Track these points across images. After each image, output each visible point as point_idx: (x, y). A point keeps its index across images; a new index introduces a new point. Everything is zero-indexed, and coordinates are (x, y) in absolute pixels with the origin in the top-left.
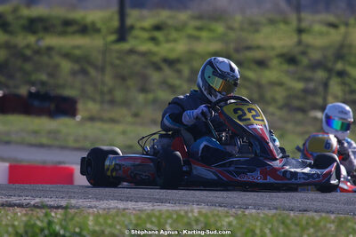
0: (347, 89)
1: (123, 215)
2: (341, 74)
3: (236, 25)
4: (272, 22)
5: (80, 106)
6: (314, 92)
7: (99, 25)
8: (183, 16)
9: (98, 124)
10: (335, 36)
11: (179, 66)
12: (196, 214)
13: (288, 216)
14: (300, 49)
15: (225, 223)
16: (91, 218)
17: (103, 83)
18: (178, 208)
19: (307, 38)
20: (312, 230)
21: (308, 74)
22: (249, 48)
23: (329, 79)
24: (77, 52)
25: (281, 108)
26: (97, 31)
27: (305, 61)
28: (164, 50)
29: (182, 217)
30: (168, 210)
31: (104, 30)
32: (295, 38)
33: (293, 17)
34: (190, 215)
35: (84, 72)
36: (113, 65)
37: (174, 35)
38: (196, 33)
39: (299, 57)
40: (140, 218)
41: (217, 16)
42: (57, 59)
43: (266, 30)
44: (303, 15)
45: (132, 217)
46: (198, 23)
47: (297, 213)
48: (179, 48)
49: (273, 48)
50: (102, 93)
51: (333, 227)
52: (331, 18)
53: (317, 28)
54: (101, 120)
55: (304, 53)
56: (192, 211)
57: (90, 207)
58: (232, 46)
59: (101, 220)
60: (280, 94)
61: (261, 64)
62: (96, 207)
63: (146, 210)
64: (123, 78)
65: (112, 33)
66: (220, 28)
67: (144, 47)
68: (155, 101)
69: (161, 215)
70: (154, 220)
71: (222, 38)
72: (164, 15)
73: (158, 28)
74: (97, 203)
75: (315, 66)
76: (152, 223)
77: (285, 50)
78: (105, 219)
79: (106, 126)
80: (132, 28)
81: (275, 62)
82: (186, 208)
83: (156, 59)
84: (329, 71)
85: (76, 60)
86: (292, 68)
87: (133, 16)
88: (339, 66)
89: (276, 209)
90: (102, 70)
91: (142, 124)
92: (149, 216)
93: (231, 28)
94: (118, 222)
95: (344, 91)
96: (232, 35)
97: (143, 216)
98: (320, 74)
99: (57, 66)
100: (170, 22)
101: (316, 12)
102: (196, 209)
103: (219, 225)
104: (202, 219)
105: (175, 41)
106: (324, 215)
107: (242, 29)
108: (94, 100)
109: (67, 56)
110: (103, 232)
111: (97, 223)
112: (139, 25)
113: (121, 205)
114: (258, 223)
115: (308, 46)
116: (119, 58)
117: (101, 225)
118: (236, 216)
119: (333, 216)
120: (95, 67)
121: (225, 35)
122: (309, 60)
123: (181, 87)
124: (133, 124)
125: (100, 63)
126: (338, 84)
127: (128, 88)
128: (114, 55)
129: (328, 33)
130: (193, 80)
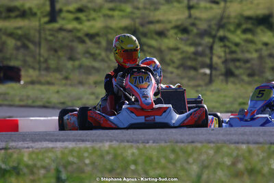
0: (227, 50)
1: (52, 152)
2: (222, 39)
3: (141, 6)
5: (23, 73)
6: (202, 54)
7: (35, 10)
9: (37, 87)
10: (216, 10)
11: (98, 39)
12: (107, 148)
14: (191, 21)
15: (129, 154)
17: (40, 55)
18: (94, 145)
19: (195, 13)
20: (196, 156)
21: (198, 40)
22: (151, 22)
23: (214, 42)
24: (20, 32)
25: (177, 68)
26: (34, 15)
27: (195, 31)
28: (86, 27)
29: (96, 151)
31: (39, 14)
32: (186, 13)
34: (102, 148)
35: (25, 47)
36: (46, 39)
37: (93, 15)
38: (110, 13)
39: (191, 28)
40: (64, 153)
42: (4, 38)
43: (164, 8)
48: (97, 25)
49: (170, 22)
50: (39, 62)
53: (203, 4)
54: (40, 83)
55: (193, 25)
58: (138, 21)
60: (176, 57)
61: (161, 34)
62: (32, 147)
64: (56, 51)
65: (44, 16)
66: (128, 8)
67: (70, 26)
68: (80, 66)
70: (75, 154)
71: (130, 16)
73: (80, 10)
75: (202, 34)
76: (73, 156)
77: (179, 23)
78: (37, 156)
79: (44, 88)
80: (61, 11)
81: (172, 32)
83: (79, 34)
84: (214, 37)
85: (19, 38)
86: (185, 36)
87: (61, 2)
88: (221, 33)
89: (170, 142)
90: (39, 45)
91: (71, 85)
93: (138, 9)
94: (47, 157)
95: (225, 52)
96: (138, 13)
98: (207, 40)
99: (4, 43)
100: (90, 5)
103: (124, 155)
104: (112, 151)
105: (94, 19)
107: (145, 8)
108: (34, 68)
109: (11, 35)
110: (35, 165)
112: (65, 9)
114: (155, 153)
115: (196, 18)
116: (51, 35)
117: (33, 159)
119: (212, 145)
120: (33, 43)
121: (132, 13)
122: (198, 29)
123: (100, 54)
124: (65, 85)
125: (37, 39)
126: (221, 47)
127: (59, 58)
128: (48, 33)
129: (211, 8)
130: (109, 49)
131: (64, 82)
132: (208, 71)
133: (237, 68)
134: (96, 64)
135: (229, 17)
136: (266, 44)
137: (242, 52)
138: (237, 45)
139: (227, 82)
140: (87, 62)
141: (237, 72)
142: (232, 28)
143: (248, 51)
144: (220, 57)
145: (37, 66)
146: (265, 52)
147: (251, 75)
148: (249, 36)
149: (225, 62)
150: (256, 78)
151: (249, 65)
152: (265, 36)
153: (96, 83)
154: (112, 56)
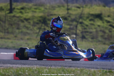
0: (83, 28)
1: (12, 69)
2: (81, 23)
3: (48, 8)
4: (59, 6)
6: (73, 29)
7: (3, 8)
8: (30, 5)
9: (3, 40)
10: (79, 11)
11: (29, 21)
12: (35, 68)
13: (65, 69)
16: (1, 70)
17: (5, 26)
18: (29, 66)
19: (70, 12)
21: (71, 23)
22: (52, 15)
23: (78, 24)
26: (3, 10)
27: (70, 19)
28: (25, 15)
29: (31, 69)
30: (26, 67)
31: (5, 10)
32: (66, 12)
33: (66, 5)
34: (33, 68)
36: (8, 20)
37: (28, 11)
38: (35, 10)
39: (68, 18)
41: (42, 5)
43: (57, 9)
44: (69, 4)
45: (15, 69)
46: (35, 7)
48: (29, 15)
49: (59, 15)
50: (5, 29)
51: (79, 72)
52: (78, 5)
53: (73, 8)
54: (4, 38)
55: (69, 16)
56: (34, 67)
57: (1, 66)
58: (46, 14)
59: (5, 71)
62: (3, 66)
63: (19, 67)
64: (12, 25)
65: (8, 10)
66: (42, 9)
67: (18, 15)
68: (22, 32)
69: (24, 69)
70: (22, 70)
72: (24, 4)
73: (22, 9)
74: (3, 65)
75: (73, 20)
76: (21, 71)
77: (63, 15)
78: (6, 70)
79: (6, 40)
80: (14, 8)
82: (32, 66)
83: (22, 19)
84: (78, 22)
86: (66, 21)
87: (14, 5)
88: (81, 20)
89: (61, 66)
90: (5, 22)
91: (18, 40)
92: (20, 69)
93: (46, 9)
94: (10, 71)
95: (82, 28)
96: (46, 11)
97: (18, 69)
98: (75, 23)
100: (26, 7)
101: (73, 3)
103: (43, 72)
104: (37, 70)
105: (28, 13)
106: (76, 68)
107: (49, 9)
108: (2, 32)
110: (5, 74)
111: (3, 71)
112: (16, 8)
113: (11, 66)
114: (55, 71)
115: (70, 14)
116: (10, 18)
117: (5, 72)
118: (48, 69)
119: (79, 68)
120: (2, 21)
121: (44, 11)
122: (71, 18)
123: (30, 27)
125: (4, 20)
126: (80, 26)
127: (13, 28)
128: (9, 17)
129: (77, 10)
130: (34, 25)
131: (15, 38)
132: (74, 36)
133: (87, 35)
134: (28, 31)
135: (84, 14)
136: (99, 26)
137: (89, 29)
138: (87, 26)
139: (82, 41)
140: (24, 30)
141: (87, 37)
142: (85, 18)
143: (92, 29)
144: (80, 30)
145: (4, 31)
146: (99, 29)
147: (92, 38)
148: (92, 22)
149: (82, 32)
150: (95, 40)
151: (91, 34)
152: (99, 23)
153: (28, 39)
154: (35, 28)
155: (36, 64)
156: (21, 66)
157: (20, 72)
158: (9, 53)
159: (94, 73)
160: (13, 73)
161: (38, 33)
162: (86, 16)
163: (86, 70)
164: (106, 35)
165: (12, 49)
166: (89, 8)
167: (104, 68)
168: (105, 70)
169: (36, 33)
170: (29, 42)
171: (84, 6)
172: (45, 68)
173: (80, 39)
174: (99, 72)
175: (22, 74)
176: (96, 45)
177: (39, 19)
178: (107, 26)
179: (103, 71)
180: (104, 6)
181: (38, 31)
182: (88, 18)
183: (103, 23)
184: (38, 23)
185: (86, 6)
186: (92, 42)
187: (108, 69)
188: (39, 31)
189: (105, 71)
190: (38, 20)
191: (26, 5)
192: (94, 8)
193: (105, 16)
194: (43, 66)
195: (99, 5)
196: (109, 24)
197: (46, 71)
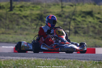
0: (76, 24)
1: (12, 61)
2: (74, 19)
3: (44, 6)
4: (54, 5)
6: (66, 25)
8: (29, 3)
9: (5, 35)
10: (72, 9)
11: (28, 18)
12: (33, 60)
13: (59, 60)
14: (62, 12)
15: (41, 63)
16: (3, 62)
17: (6, 23)
18: (28, 59)
19: (64, 9)
20: (66, 64)
21: (65, 20)
22: (48, 12)
23: (71, 21)
26: (4, 8)
27: (64, 16)
28: (24, 13)
29: (29, 61)
30: (25, 59)
32: (61, 9)
33: (60, 3)
34: (31, 60)
36: (8, 17)
37: (26, 9)
38: (33, 8)
39: (62, 15)
40: (17, 61)
43: (53, 7)
44: (63, 3)
45: (14, 61)
47: (62, 59)
48: (28, 12)
49: (54, 12)
50: (6, 26)
51: (72, 63)
52: (71, 4)
53: (67, 6)
54: (5, 33)
55: (63, 14)
56: (32, 59)
57: (2, 59)
58: (43, 12)
59: (6, 62)
62: (4, 59)
63: (18, 59)
64: (12, 22)
65: (8, 9)
66: (39, 7)
67: (18, 13)
68: (21, 28)
69: (23, 60)
71: (40, 10)
72: (23, 3)
73: (21, 7)
74: (4, 57)
75: (67, 17)
77: (58, 13)
79: (7, 35)
80: (14, 7)
82: (30, 58)
83: (21, 16)
84: (71, 19)
86: (60, 18)
87: (14, 4)
88: (74, 17)
89: (56, 58)
90: (6, 19)
91: (17, 35)
92: (19, 61)
93: (43, 7)
94: (10, 63)
96: (43, 9)
97: (18, 61)
98: (68, 20)
100: (25, 5)
101: (67, 2)
102: (33, 58)
104: (35, 61)
105: (26, 10)
106: (69, 60)
107: (46, 7)
108: (3, 28)
110: (6, 66)
112: (16, 6)
113: (11, 58)
114: (51, 62)
115: (64, 12)
116: (10, 16)
117: (6, 64)
118: (44, 60)
119: (72, 60)
120: (4, 18)
121: (41, 9)
123: (28, 24)
124: (15, 35)
125: (5, 17)
126: (73, 22)
127: (13, 24)
129: (70, 8)
130: (32, 22)
131: (14, 33)
132: (68, 31)
133: (79, 30)
134: (27, 27)
135: (76, 11)
136: (90, 22)
137: (81, 24)
138: (79, 22)
139: (75, 35)
140: (23, 26)
141: (79, 32)
142: (77, 15)
143: (84, 25)
144: (73, 26)
145: (5, 27)
146: (90, 25)
147: (84, 33)
148: (84, 19)
149: (75, 28)
150: (86, 34)
151: (83, 30)
152: (90, 19)
153: (27, 34)
154: (33, 24)
155: (33, 56)
156: (20, 58)
157: (19, 64)
158: (9, 47)
159: (85, 64)
160: (13, 64)
161: (36, 29)
162: (78, 13)
163: (79, 62)
164: (97, 30)
165: (12, 43)
166: (81, 6)
167: (94, 59)
168: (95, 61)
169: (34, 29)
170: (27, 37)
171: (77, 4)
172: (42, 59)
173: (73, 34)
174: (89, 64)
175: (21, 65)
176: (87, 39)
177: (37, 16)
178: (97, 22)
179: (93, 62)
180: (95, 4)
181: (35, 27)
182: (80, 15)
183: (94, 19)
184: (35, 20)
185: (79, 4)
186: (84, 36)
187: (98, 61)
188: (37, 27)
189: (95, 63)
190: (35, 17)
191: (25, 4)
192: (85, 6)
193: (95, 13)
194: (40, 58)
195: (90, 4)
196: (99, 20)
197: (43, 63)
